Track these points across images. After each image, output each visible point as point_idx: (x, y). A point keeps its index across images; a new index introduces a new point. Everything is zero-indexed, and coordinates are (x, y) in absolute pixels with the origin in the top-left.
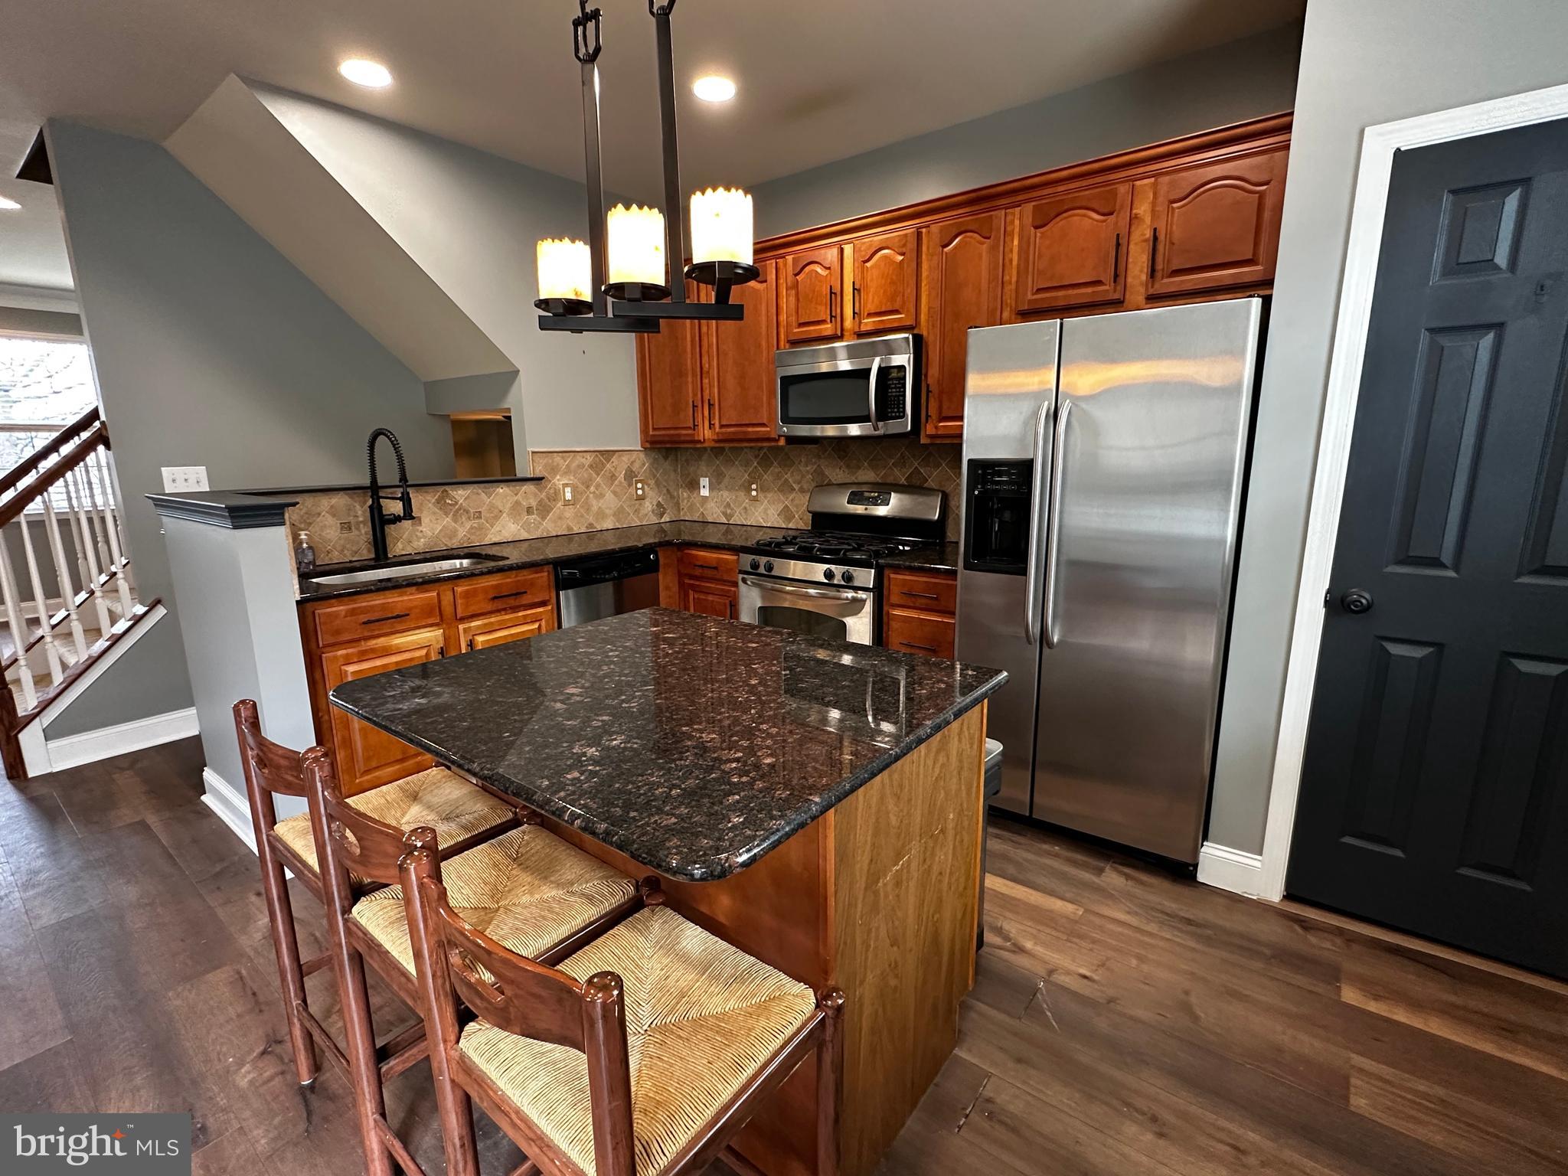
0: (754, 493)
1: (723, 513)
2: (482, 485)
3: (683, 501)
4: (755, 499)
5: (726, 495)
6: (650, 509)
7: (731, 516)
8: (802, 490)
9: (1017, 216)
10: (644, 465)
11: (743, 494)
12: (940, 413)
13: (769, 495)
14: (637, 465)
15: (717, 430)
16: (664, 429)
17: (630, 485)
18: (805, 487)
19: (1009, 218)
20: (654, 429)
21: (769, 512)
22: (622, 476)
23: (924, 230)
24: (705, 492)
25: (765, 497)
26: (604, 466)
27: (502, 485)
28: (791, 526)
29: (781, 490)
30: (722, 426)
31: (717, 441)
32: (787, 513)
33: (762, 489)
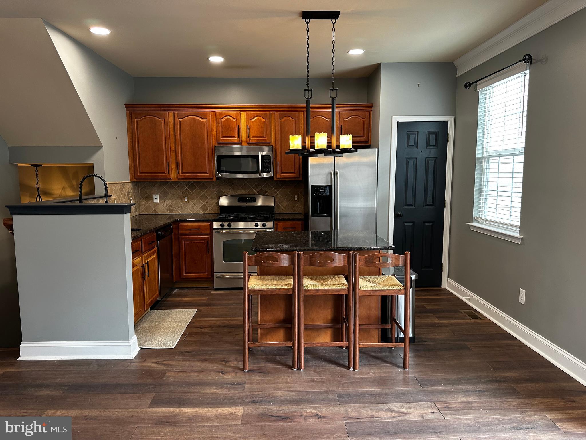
0: (186, 200)
1: (168, 210)
2: (97, 199)
3: (142, 205)
4: (187, 203)
5: (170, 202)
6: (133, 209)
7: (173, 211)
8: (211, 198)
9: (303, 114)
10: (131, 189)
11: (179, 201)
12: (281, 171)
13: (195, 201)
14: (130, 189)
15: (181, 174)
16: (148, 173)
17: (129, 198)
18: (213, 197)
19: (300, 114)
20: (140, 173)
21: (194, 208)
22: (127, 194)
23: (272, 113)
24: (156, 201)
25: (192, 202)
26: (123, 189)
27: (101, 199)
28: (206, 213)
29: (201, 199)
30: (183, 173)
31: (178, 179)
32: (204, 208)
33: (190, 198)
